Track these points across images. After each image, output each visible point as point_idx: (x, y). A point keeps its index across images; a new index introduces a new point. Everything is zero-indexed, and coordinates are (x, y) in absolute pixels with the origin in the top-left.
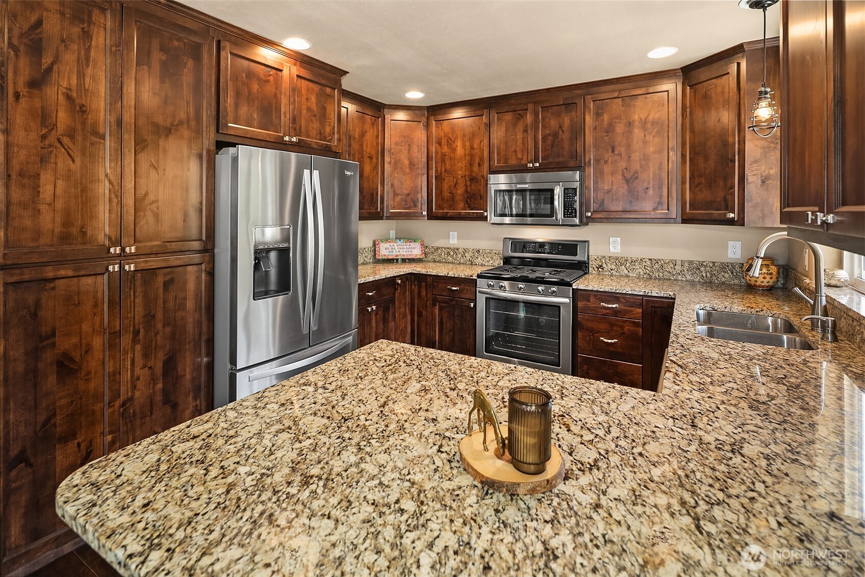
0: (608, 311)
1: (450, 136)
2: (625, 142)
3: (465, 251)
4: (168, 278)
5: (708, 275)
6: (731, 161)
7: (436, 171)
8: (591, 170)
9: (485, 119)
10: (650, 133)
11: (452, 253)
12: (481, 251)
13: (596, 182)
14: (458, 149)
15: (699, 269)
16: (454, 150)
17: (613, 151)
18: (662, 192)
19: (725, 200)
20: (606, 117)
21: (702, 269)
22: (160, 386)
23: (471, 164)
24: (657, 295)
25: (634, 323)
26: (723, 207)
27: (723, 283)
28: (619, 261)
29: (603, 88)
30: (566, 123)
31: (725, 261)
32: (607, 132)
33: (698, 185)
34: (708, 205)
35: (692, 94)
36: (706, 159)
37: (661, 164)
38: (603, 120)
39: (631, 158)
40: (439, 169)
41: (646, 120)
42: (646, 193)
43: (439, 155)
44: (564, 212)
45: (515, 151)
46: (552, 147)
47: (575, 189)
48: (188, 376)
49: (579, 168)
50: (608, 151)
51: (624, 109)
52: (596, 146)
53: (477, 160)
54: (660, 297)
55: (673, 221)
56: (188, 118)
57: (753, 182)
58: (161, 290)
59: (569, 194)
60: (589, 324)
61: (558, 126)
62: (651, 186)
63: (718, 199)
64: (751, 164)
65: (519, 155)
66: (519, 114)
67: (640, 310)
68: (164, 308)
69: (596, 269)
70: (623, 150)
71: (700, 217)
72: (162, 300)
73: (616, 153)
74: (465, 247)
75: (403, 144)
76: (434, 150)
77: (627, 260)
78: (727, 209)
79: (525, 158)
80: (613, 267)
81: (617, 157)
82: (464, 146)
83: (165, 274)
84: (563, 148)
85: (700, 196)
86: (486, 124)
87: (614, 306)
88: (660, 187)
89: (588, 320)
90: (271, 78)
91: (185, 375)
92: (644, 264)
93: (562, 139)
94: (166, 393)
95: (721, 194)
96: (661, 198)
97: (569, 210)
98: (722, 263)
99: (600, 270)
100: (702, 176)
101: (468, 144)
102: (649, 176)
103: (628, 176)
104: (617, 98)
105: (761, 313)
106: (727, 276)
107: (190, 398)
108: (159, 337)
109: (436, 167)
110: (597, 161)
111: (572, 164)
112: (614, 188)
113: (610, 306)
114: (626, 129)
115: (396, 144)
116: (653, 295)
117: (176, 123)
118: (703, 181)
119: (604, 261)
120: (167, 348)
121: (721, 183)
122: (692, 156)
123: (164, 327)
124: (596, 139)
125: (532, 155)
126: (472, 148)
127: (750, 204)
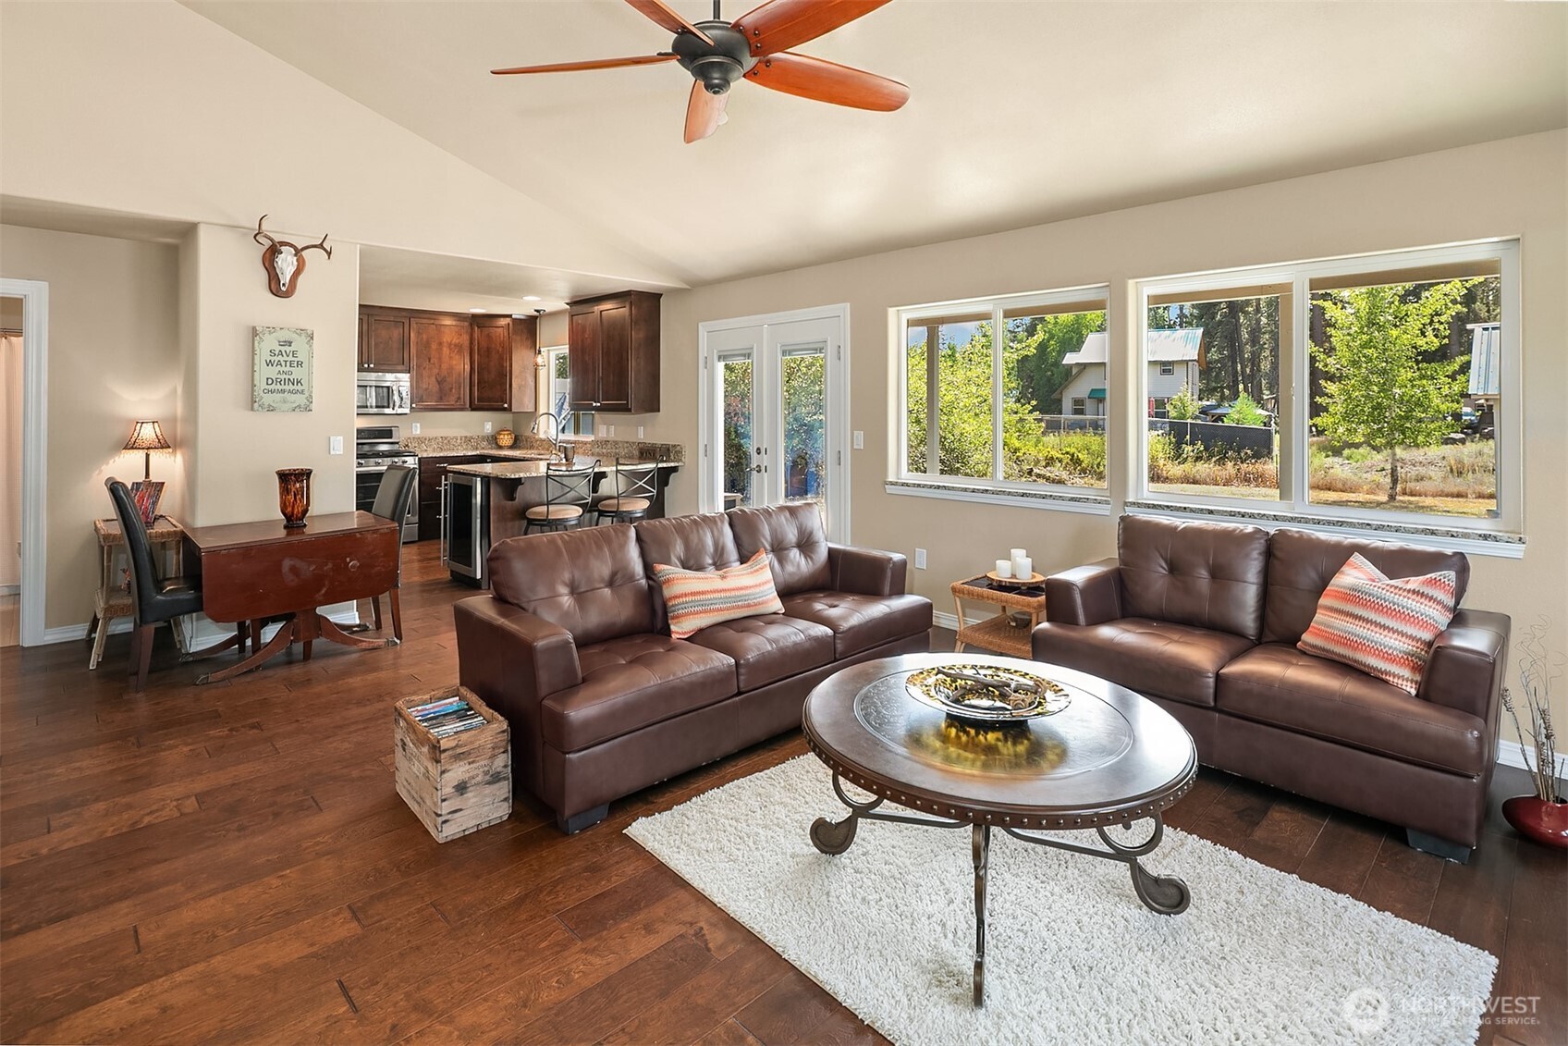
2: (438, 356)
5: (475, 444)
6: (505, 375)
8: (413, 373)
10: (454, 352)
13: (418, 382)
15: (471, 440)
17: (429, 361)
18: (460, 391)
19: (501, 397)
20: (425, 336)
26: (499, 401)
28: (421, 440)
29: (423, 316)
30: (395, 336)
32: (425, 347)
33: (483, 388)
34: (489, 400)
35: (479, 333)
36: (489, 373)
37: (460, 372)
38: (423, 338)
39: (442, 367)
41: (451, 343)
42: (451, 391)
50: (425, 360)
51: (437, 333)
52: (418, 356)
55: (465, 409)
57: (515, 388)
62: (454, 387)
63: (496, 397)
64: (514, 379)
71: (483, 407)
73: (432, 362)
77: (426, 439)
78: (502, 402)
80: (416, 445)
81: (432, 366)
85: (484, 395)
88: (460, 388)
92: (438, 441)
93: (393, 348)
95: (498, 394)
96: (460, 395)
98: (482, 435)
102: (453, 380)
103: (439, 379)
104: (431, 323)
106: (485, 443)
110: (419, 367)
111: (400, 367)
112: (430, 387)
114: (438, 347)
118: (486, 385)
119: (409, 441)
121: (498, 387)
122: (479, 370)
124: (418, 351)
125: (366, 358)
127: (514, 400)
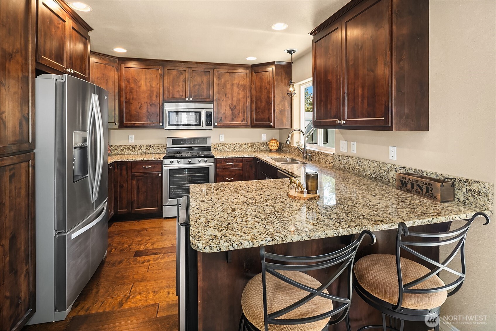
0: (229, 166)
1: (136, 78)
2: (231, 92)
3: (141, 146)
4: (12, 172)
5: (256, 148)
6: (271, 104)
7: (126, 98)
8: (216, 104)
9: (160, 72)
10: (240, 90)
11: (131, 148)
12: (152, 146)
13: (219, 109)
14: (142, 86)
15: (253, 146)
16: (139, 87)
17: (226, 96)
18: (245, 114)
19: (268, 118)
20: (223, 80)
21: (254, 146)
22: (8, 259)
23: (151, 96)
24: (248, 156)
25: (239, 169)
26: (268, 121)
27: (261, 150)
28: (224, 145)
29: (222, 67)
30: (205, 80)
31: (261, 142)
32: (223, 87)
33: (258, 112)
34: (262, 120)
35: (256, 76)
36: (261, 102)
37: (244, 103)
38: (221, 81)
39: (233, 99)
40: (128, 97)
41: (239, 84)
42: (239, 115)
43: (128, 89)
44: (206, 123)
45: (178, 91)
46: (198, 91)
47: (211, 112)
48: (23, 248)
49: (212, 102)
50: (223, 95)
51: (230, 78)
52: (219, 93)
53: (155, 94)
54: (249, 157)
55: (248, 126)
56: (21, 48)
57: (277, 112)
58: (8, 182)
59: (208, 114)
60: (222, 173)
61: (201, 81)
62: (240, 112)
63: (266, 118)
64: (277, 106)
65: (181, 94)
66: (181, 72)
67: (242, 164)
68: (10, 197)
69: (214, 150)
70: (230, 96)
71: (259, 125)
72: (8, 191)
73: (227, 97)
74: (141, 144)
75: (103, 79)
76: (124, 85)
77: (227, 144)
78: (269, 121)
79: (184, 95)
80: (222, 148)
81: (227, 99)
82: (146, 85)
83: (10, 170)
84: (203, 92)
85: (259, 117)
86: (160, 75)
87: (232, 164)
89: (221, 172)
90: (60, 26)
91: (21, 247)
92: (234, 145)
93: (203, 88)
94: (11, 263)
95: (267, 116)
96: (244, 117)
97: (208, 123)
98: (261, 143)
99: (216, 150)
100: (260, 109)
101: (148, 84)
102: (240, 108)
103: (232, 107)
104: (227, 72)
105: (284, 157)
106: (262, 147)
107: (24, 265)
108: (7, 221)
109: (126, 96)
110: (219, 100)
111: (208, 100)
112: (226, 112)
113: (230, 164)
114: (231, 86)
115: (98, 78)
116: (247, 157)
117: (15, 50)
118: (260, 110)
119: (217, 146)
120: (12, 228)
121: (267, 112)
122: (255, 101)
123: (10, 212)
124: (219, 90)
125: (188, 94)
126: (151, 86)
127: (277, 120)
